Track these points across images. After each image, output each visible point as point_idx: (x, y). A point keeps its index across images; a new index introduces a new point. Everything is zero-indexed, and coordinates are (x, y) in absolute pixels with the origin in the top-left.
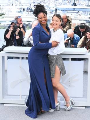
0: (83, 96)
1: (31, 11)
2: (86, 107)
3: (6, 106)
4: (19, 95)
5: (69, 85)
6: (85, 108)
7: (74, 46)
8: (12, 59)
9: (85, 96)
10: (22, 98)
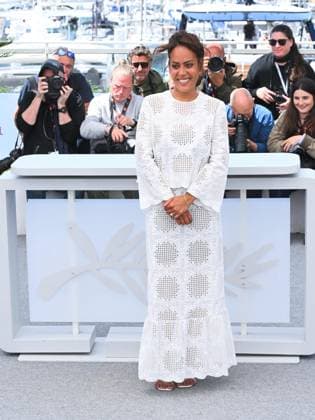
0: (292, 318)
2: (301, 357)
3: (25, 362)
4: (71, 324)
5: (243, 284)
6: (297, 360)
7: (255, 145)
9: (297, 320)
10: (80, 332)
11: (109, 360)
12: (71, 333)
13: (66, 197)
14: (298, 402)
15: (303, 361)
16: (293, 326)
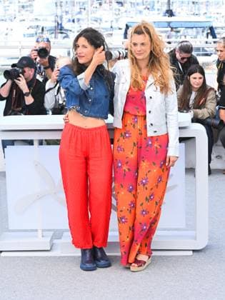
0: (187, 225)
1: (62, 33)
2: (194, 251)
3: (6, 257)
4: (36, 230)
6: (191, 253)
8: (13, 145)
10: (43, 236)
11: (63, 255)
12: (37, 237)
13: (32, 144)
14: (192, 282)
15: (195, 254)
16: (188, 230)
